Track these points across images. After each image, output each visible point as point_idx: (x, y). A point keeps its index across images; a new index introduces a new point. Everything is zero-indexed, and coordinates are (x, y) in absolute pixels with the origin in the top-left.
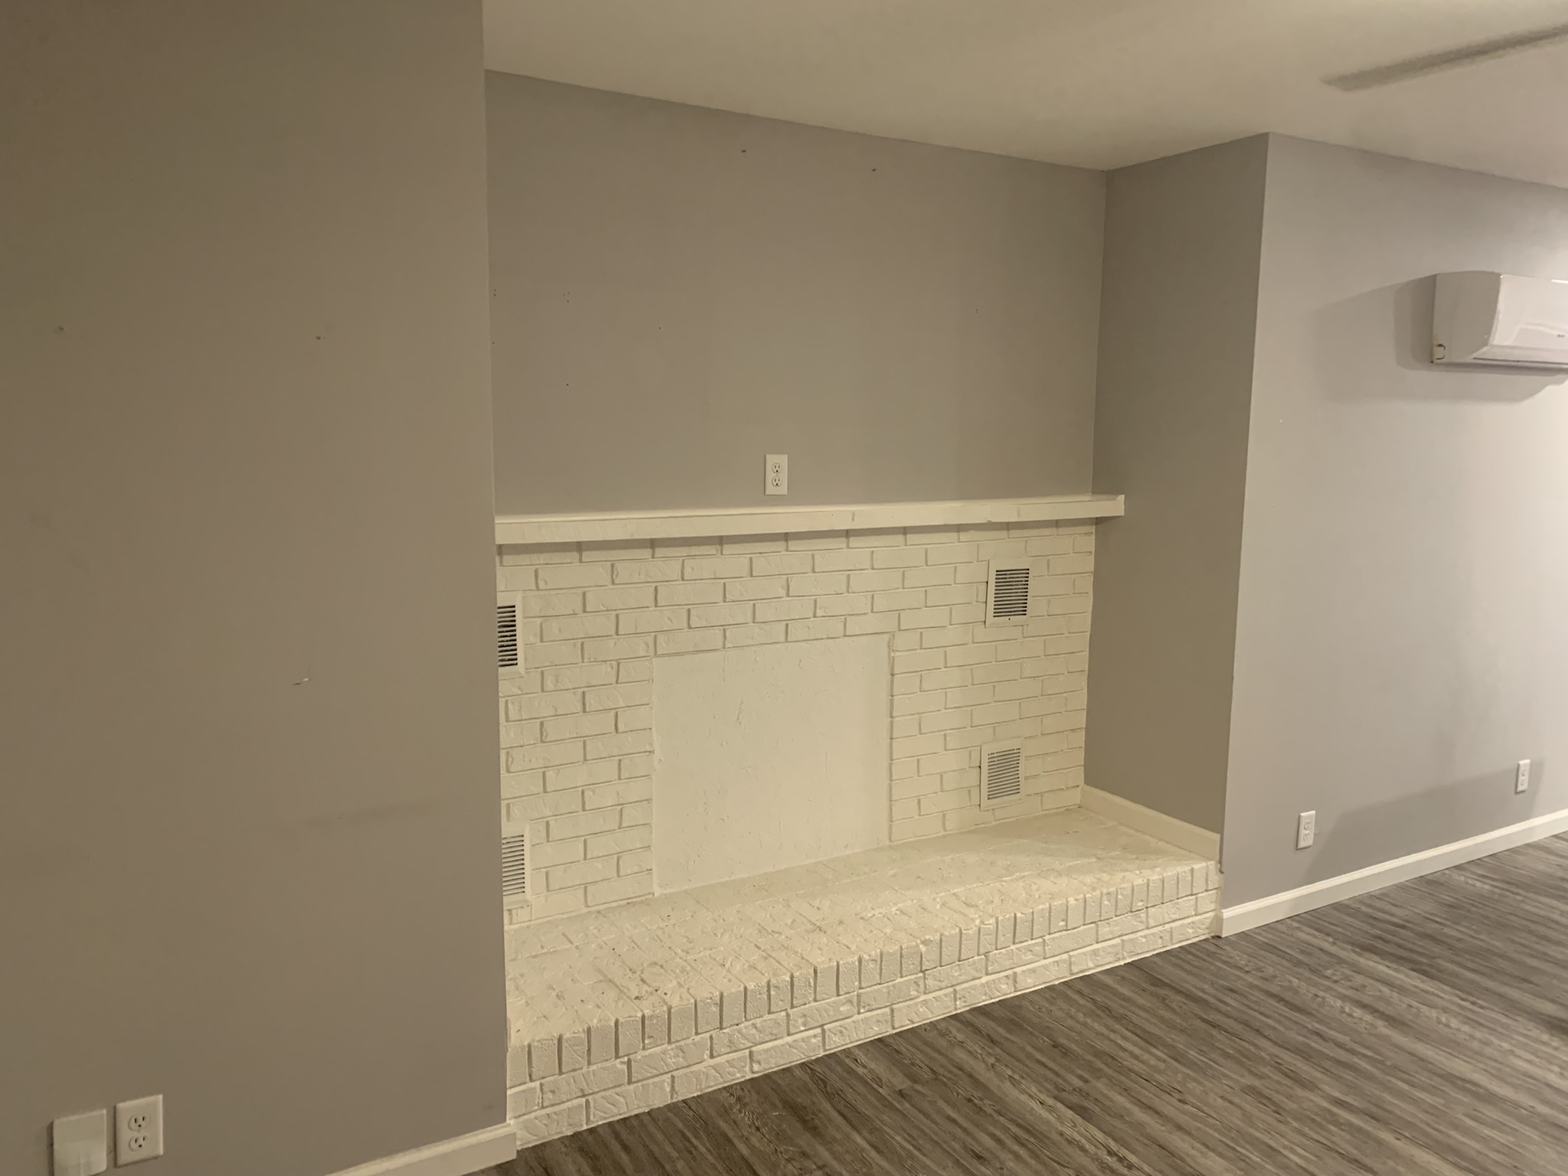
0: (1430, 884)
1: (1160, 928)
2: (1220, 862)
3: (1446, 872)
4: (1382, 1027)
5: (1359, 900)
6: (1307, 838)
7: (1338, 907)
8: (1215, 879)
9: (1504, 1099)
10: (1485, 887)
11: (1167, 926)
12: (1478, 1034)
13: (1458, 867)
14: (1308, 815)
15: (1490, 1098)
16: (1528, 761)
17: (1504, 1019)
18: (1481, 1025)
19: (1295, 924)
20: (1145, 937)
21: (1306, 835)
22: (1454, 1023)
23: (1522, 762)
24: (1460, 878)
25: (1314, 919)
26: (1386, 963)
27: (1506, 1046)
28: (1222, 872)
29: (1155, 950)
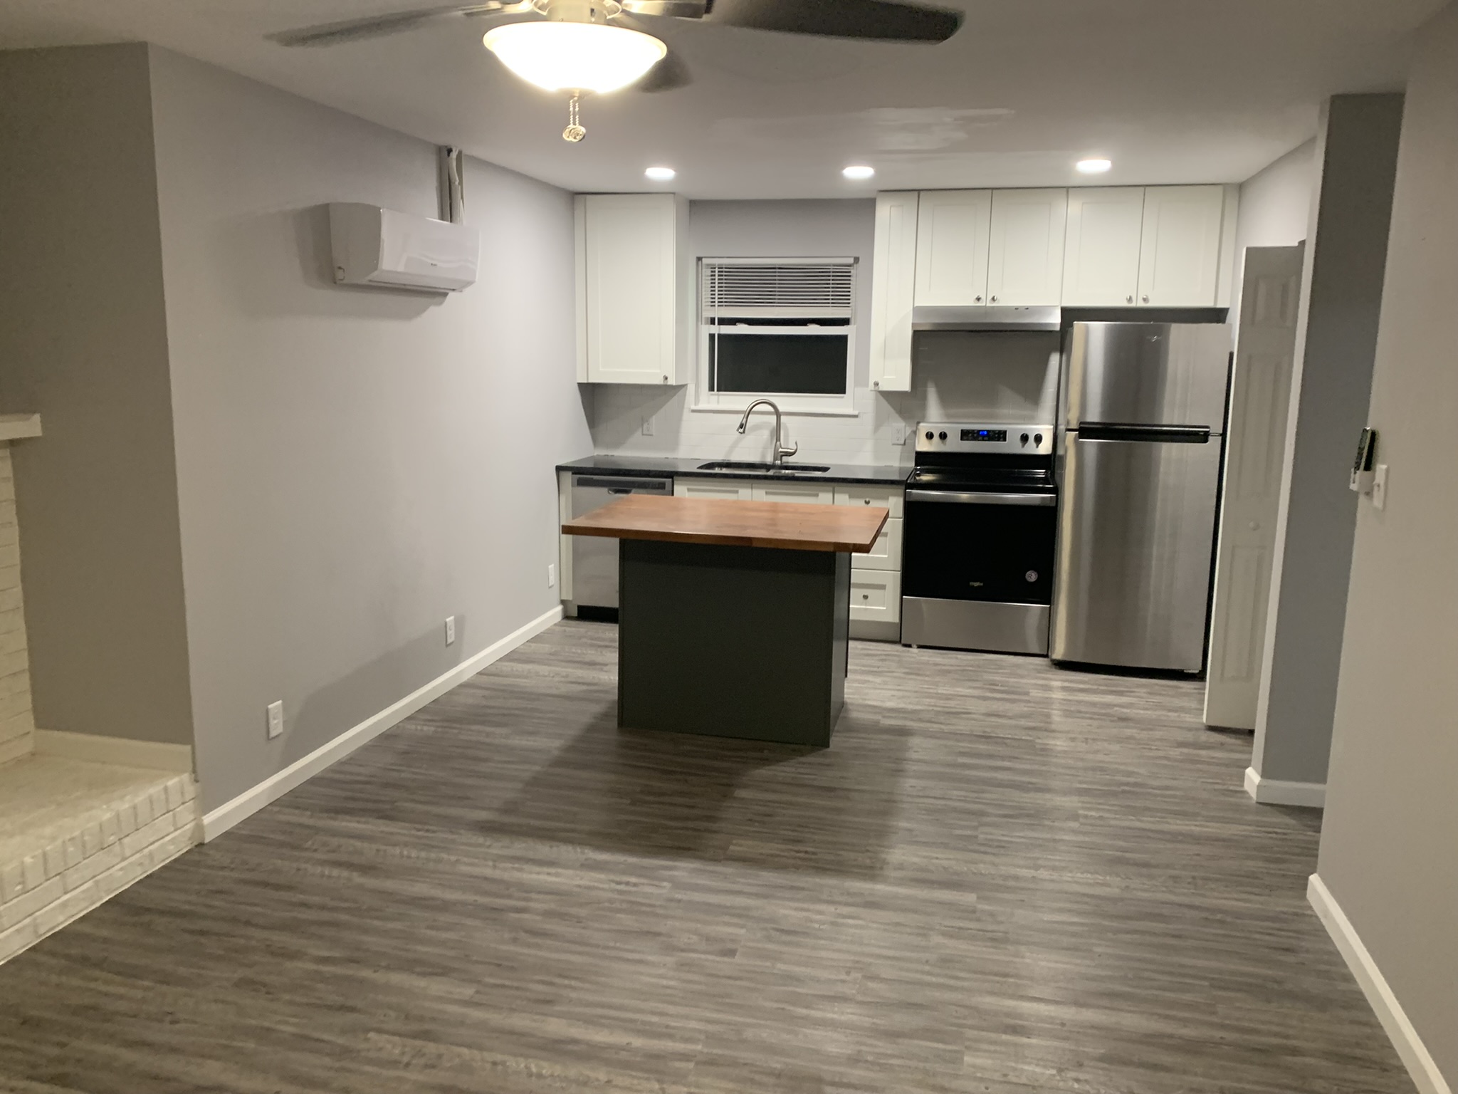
0: (387, 738)
1: (138, 856)
2: (194, 771)
3: (400, 724)
4: (357, 878)
5: (330, 770)
6: (277, 727)
7: (313, 781)
8: (191, 790)
9: (455, 903)
10: (429, 729)
11: (146, 851)
12: (433, 855)
13: (409, 718)
14: (276, 706)
15: (445, 906)
16: (452, 618)
17: (450, 836)
18: (433, 847)
19: (276, 809)
20: (121, 869)
21: (276, 724)
22: (414, 854)
23: (448, 620)
24: (411, 727)
25: (293, 800)
26: (357, 819)
27: (453, 858)
28: (196, 781)
29: (134, 879)
